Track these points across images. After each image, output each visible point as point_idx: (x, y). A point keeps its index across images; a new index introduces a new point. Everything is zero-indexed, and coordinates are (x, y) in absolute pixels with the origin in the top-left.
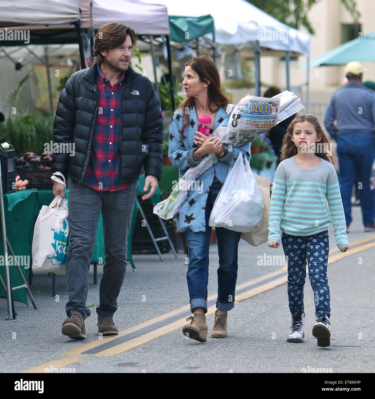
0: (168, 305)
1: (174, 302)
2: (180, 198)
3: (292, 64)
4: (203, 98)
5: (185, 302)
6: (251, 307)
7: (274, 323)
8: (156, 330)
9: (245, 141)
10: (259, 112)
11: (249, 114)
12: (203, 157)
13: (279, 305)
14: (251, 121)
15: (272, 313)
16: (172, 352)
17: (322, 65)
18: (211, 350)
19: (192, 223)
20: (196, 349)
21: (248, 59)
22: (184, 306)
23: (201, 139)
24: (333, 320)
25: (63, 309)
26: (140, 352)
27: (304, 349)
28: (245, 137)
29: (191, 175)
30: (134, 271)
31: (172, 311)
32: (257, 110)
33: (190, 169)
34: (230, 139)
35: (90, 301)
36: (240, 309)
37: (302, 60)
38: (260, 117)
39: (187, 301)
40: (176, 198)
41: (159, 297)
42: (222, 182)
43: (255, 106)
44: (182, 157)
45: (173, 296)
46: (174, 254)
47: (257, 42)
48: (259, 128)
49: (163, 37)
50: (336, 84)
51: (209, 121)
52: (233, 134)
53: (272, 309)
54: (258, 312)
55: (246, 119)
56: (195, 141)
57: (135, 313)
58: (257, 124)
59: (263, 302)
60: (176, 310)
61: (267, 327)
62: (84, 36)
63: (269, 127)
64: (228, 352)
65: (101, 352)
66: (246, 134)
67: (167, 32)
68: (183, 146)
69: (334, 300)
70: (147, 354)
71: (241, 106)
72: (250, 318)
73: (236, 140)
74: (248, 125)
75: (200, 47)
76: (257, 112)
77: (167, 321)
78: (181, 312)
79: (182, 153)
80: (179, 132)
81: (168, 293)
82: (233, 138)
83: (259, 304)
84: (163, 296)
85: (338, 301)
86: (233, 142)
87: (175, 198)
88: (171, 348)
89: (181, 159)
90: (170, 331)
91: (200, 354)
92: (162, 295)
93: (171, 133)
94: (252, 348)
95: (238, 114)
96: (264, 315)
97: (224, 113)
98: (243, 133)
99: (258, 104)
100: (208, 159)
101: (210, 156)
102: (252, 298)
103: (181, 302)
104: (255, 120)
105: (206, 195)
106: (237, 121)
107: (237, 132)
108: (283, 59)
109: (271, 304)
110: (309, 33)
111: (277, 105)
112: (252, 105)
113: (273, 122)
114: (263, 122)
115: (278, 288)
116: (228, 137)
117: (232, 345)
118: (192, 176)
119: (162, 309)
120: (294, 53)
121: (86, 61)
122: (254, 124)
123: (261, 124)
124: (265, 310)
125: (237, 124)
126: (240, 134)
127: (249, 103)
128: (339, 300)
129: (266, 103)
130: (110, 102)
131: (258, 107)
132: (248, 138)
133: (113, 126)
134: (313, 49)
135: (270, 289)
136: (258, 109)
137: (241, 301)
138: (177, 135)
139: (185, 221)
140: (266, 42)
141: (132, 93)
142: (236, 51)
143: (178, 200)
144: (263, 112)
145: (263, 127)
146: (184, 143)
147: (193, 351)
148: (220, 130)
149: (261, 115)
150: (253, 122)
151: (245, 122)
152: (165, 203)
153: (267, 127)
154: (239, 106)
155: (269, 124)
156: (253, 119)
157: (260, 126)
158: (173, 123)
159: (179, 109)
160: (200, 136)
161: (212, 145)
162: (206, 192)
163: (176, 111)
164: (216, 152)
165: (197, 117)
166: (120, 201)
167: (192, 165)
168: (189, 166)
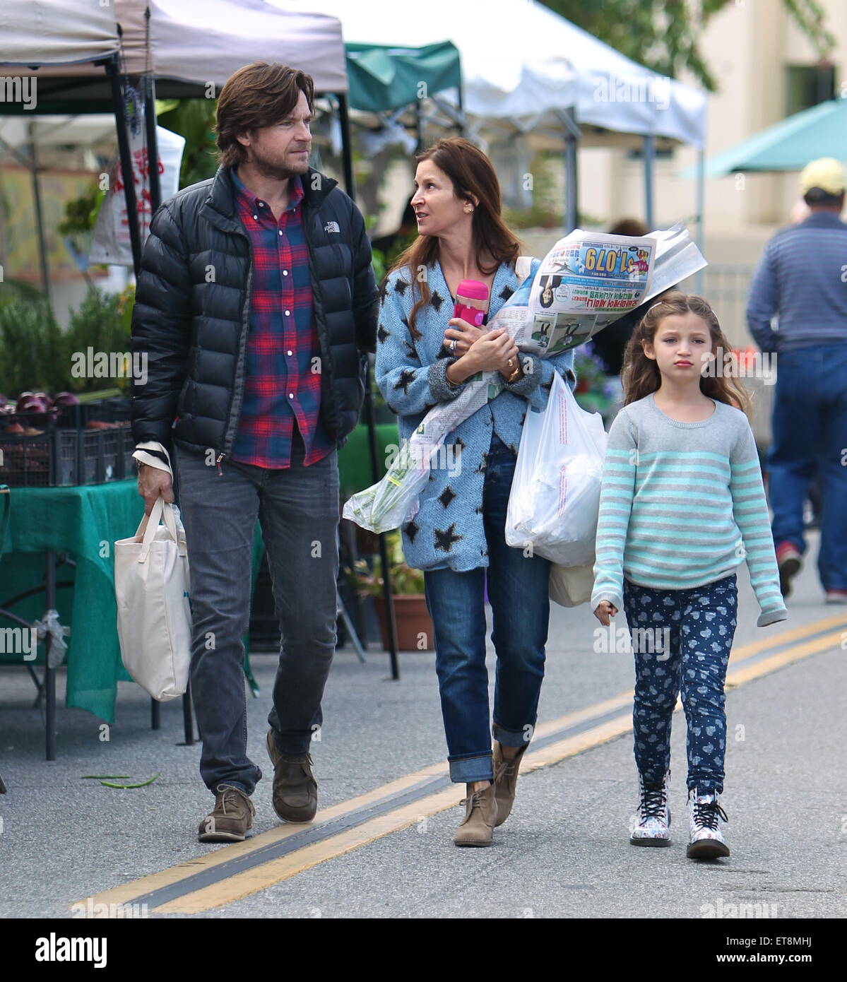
0: (342, 782)
1: (356, 777)
2: (412, 479)
3: (660, 166)
4: (461, 239)
5: (386, 775)
6: (554, 788)
7: (612, 829)
8: (310, 846)
9: (567, 344)
10: (605, 271)
11: (581, 274)
12: (469, 380)
13: (624, 783)
14: (587, 293)
15: (606, 806)
16: (352, 904)
17: (736, 170)
18: (452, 898)
19: (456, 548)
20: (413, 895)
21: (548, 154)
22: (381, 786)
23: (466, 335)
24: (764, 823)
25: (73, 793)
26: (271, 904)
27: (690, 896)
28: (570, 332)
29: (440, 424)
30: (254, 696)
31: (350, 799)
32: (601, 266)
34: (535, 336)
35: (142, 772)
36: (524, 793)
37: (685, 157)
38: (608, 282)
39: (389, 772)
40: (403, 480)
41: (319, 761)
42: (508, 443)
43: (597, 257)
44: (413, 383)
45: (354, 759)
46: (356, 651)
47: (572, 111)
48: (603, 310)
49: (331, 97)
50: (771, 219)
51: (482, 294)
52: (542, 324)
53: (606, 793)
54: (570, 801)
55: (574, 287)
56: (449, 341)
57: (258, 804)
58: (600, 300)
59: (585, 777)
60: (361, 795)
61: (593, 840)
62: (130, 94)
63: (626, 309)
64: (493, 903)
65: (168, 904)
66: (573, 325)
67: (342, 86)
68: (414, 355)
69: (765, 772)
70: (286, 907)
71: (562, 258)
72: (551, 816)
73: (549, 339)
74: (579, 301)
75: (424, 124)
76: (602, 272)
77: (337, 823)
78: (374, 802)
79: (412, 373)
80: (405, 322)
81: (340, 751)
82: (540, 334)
83: (574, 781)
84: (328, 759)
85: (777, 774)
86: (541, 343)
87: (400, 479)
88: (348, 893)
89: (411, 385)
90: (347, 849)
91: (423, 909)
92: (326, 756)
93: (381, 325)
94: (557, 893)
95: (554, 276)
96: (587, 810)
97: (511, 276)
98: (567, 323)
99: (605, 250)
100: (481, 386)
101: (486, 378)
102: (556, 766)
103: (376, 776)
104: (595, 291)
106: (552, 292)
107: (553, 320)
108: (636, 154)
109: (605, 780)
110: (704, 90)
111: (647, 255)
112: (589, 254)
113: (636, 296)
114: (613, 296)
115: (621, 741)
116: (529, 332)
117: (506, 886)
118: (442, 428)
119: (325, 793)
120: (665, 139)
121: (133, 159)
122: (594, 299)
123: (607, 301)
124: (590, 795)
125: (551, 301)
126: (560, 324)
127: (583, 249)
128: (778, 772)
129: (624, 248)
130: (278, 254)
131: (605, 259)
132: (575, 337)
134: (713, 130)
135: (601, 743)
136: (603, 264)
137: (527, 773)
138: (398, 330)
139: (436, 546)
140: (592, 112)
141: (326, 229)
142: (517, 133)
143: (408, 485)
144: (616, 271)
145: (611, 310)
146: (417, 348)
147: (406, 901)
148: (507, 314)
149: (611, 277)
150: (591, 296)
151: (571, 295)
152: (376, 493)
153: (622, 310)
154: (554, 256)
155: (626, 300)
156: (590, 288)
157: (606, 306)
158: (385, 300)
159: (400, 267)
160: (462, 329)
161: (495, 349)
162: (477, 471)
163: (392, 273)
164: (503, 366)
165: (447, 285)
166: (308, 496)
167: (443, 399)
168: (433, 403)
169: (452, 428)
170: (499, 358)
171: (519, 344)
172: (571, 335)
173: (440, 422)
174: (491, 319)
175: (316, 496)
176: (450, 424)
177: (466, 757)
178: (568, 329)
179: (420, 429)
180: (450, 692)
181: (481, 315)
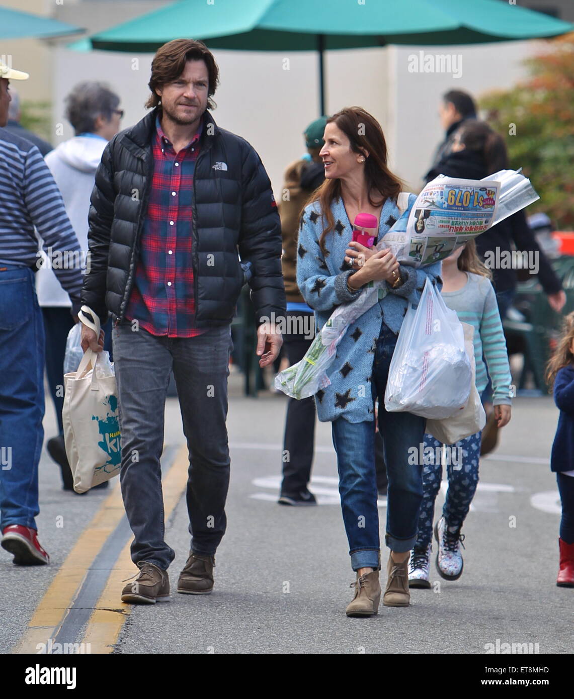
2: (323, 360)
4: (356, 182)
9: (436, 258)
10: (462, 206)
11: (445, 209)
12: (364, 287)
14: (449, 222)
19: (350, 406)
23: (361, 255)
28: (437, 250)
29: (343, 319)
32: (459, 202)
33: (339, 309)
34: (412, 254)
38: (465, 214)
40: (316, 361)
42: (395, 331)
43: (456, 196)
44: (324, 288)
48: (462, 233)
51: (373, 223)
52: (416, 245)
55: (440, 218)
56: (349, 258)
58: (459, 227)
63: (479, 232)
66: (440, 245)
68: (324, 267)
71: (431, 196)
73: (421, 256)
74: (443, 228)
76: (460, 207)
79: (324, 280)
80: (317, 242)
82: (415, 252)
86: (416, 258)
87: (314, 360)
89: (323, 290)
93: (300, 245)
95: (425, 210)
97: (394, 208)
98: (434, 244)
99: (462, 191)
100: (373, 291)
101: (376, 285)
104: (455, 220)
105: (371, 356)
106: (424, 222)
107: (425, 242)
111: (494, 194)
112: (450, 194)
113: (486, 222)
114: (469, 224)
116: (407, 251)
118: (345, 322)
122: (454, 226)
123: (465, 227)
125: (423, 228)
126: (429, 245)
127: (446, 190)
129: (476, 189)
130: (171, 179)
131: (462, 198)
132: (441, 253)
133: (175, 222)
136: (461, 201)
138: (313, 248)
139: (336, 406)
141: (213, 167)
143: (319, 365)
144: (471, 206)
145: (468, 233)
146: (326, 262)
148: (391, 238)
149: (467, 210)
150: (452, 224)
151: (438, 224)
152: (297, 370)
153: (476, 233)
154: (425, 195)
155: (479, 226)
156: (452, 219)
157: (463, 231)
158: (303, 227)
159: (314, 201)
160: (358, 250)
161: (382, 265)
162: (369, 351)
163: (308, 206)
164: (389, 276)
165: (348, 216)
166: (201, 358)
167: (345, 300)
168: (338, 303)
169: (352, 321)
170: (385, 271)
171: (399, 260)
172: (438, 252)
173: (343, 318)
174: (380, 240)
175: (207, 357)
176: (351, 319)
177: (361, 549)
178: (436, 248)
179: (329, 323)
180: (349, 502)
181: (372, 239)
